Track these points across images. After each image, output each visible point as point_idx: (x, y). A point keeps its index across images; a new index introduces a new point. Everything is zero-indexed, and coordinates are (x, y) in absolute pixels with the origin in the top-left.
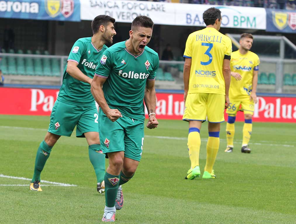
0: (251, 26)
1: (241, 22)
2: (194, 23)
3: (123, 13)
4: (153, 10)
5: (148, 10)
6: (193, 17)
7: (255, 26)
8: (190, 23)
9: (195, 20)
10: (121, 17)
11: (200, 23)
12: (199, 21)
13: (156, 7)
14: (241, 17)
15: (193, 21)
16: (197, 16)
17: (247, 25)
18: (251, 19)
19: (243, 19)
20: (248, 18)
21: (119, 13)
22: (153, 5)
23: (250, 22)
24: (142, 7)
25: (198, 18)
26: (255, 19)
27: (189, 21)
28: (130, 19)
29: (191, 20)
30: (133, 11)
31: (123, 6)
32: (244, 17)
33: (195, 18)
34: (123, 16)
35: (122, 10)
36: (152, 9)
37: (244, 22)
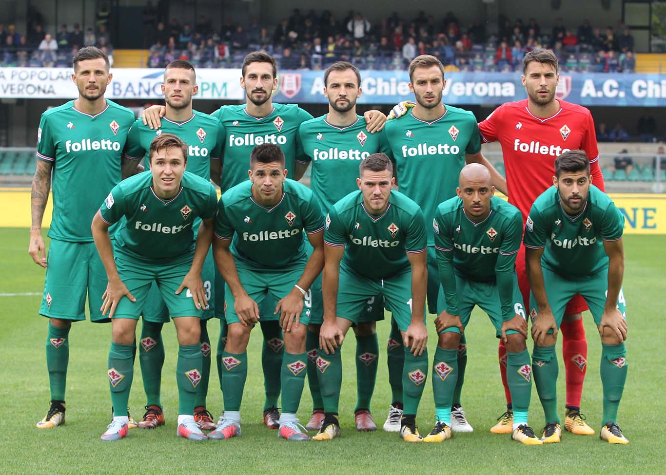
0: (219, 95)
1: (203, 90)
2: (125, 95)
3: (12, 85)
4: (60, 80)
5: (51, 79)
6: (124, 87)
7: (226, 95)
8: (119, 94)
9: (127, 90)
10: (9, 91)
11: (135, 94)
12: (132, 91)
13: (65, 76)
14: (203, 84)
15: (123, 92)
16: (130, 85)
17: (213, 95)
18: (219, 86)
19: (205, 87)
20: (214, 85)
21: (5, 87)
22: (60, 73)
23: (217, 90)
24: (43, 76)
25: (132, 88)
26: (225, 85)
27: (117, 92)
28: (23, 93)
29: (121, 91)
30: (28, 81)
31: (13, 76)
32: (207, 83)
33: (127, 88)
34: (12, 89)
35: (11, 82)
36: (58, 77)
37: (207, 89)
